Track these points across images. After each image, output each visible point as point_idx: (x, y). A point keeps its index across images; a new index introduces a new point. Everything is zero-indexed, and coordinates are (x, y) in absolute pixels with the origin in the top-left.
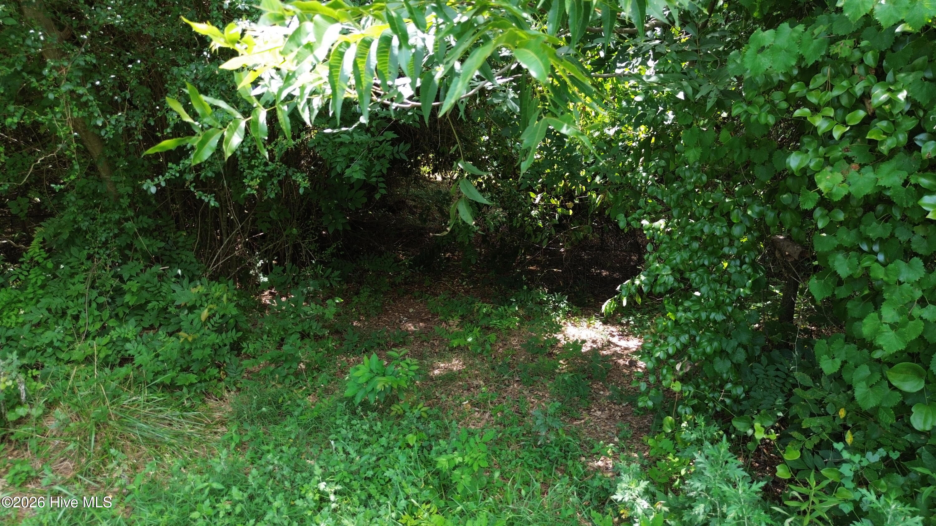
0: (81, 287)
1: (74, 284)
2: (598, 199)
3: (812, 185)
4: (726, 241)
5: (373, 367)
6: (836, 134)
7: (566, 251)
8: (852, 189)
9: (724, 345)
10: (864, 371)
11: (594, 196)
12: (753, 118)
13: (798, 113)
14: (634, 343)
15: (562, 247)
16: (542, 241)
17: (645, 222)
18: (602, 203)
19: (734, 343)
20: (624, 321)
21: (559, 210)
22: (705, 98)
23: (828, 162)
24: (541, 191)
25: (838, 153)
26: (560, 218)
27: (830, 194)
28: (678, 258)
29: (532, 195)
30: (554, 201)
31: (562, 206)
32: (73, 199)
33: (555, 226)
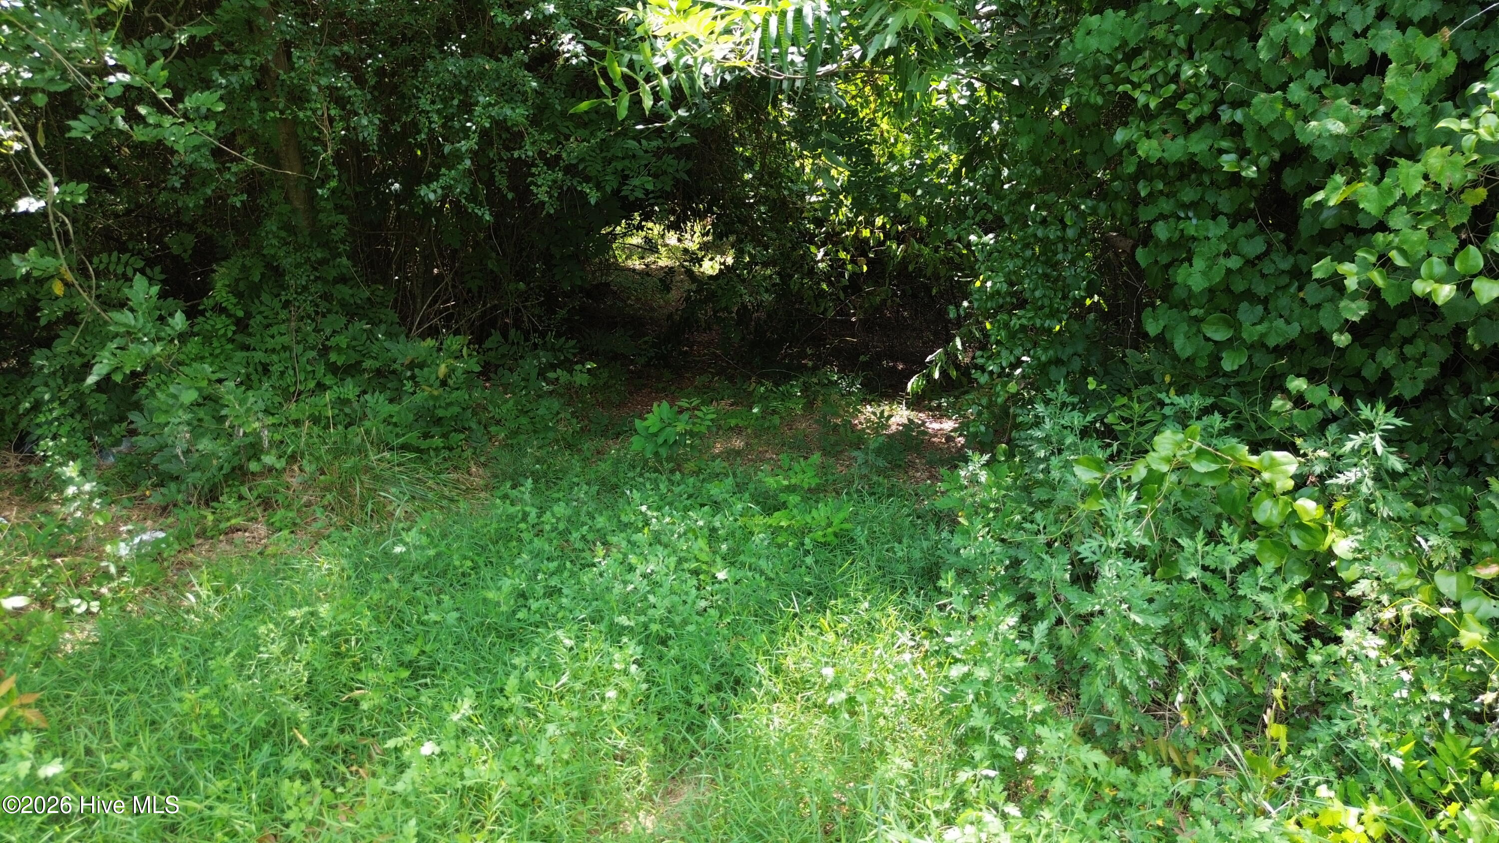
0: (285, 339)
1: (273, 337)
2: (899, 250)
3: (1134, 152)
4: (1060, 246)
5: (665, 417)
6: (1152, 105)
7: (859, 320)
8: (1165, 155)
9: (1059, 354)
10: (1184, 327)
11: (894, 246)
12: (1084, 98)
13: (1121, 88)
14: (948, 425)
15: (854, 315)
16: (826, 310)
17: (973, 238)
18: (904, 257)
19: (1069, 351)
20: (934, 404)
21: (849, 267)
22: (1036, 88)
23: (1148, 136)
24: (824, 244)
25: (1155, 127)
26: (850, 276)
27: (1148, 157)
28: (1010, 265)
29: (813, 249)
30: (842, 255)
31: (853, 261)
32: (274, 228)
33: (845, 289)
